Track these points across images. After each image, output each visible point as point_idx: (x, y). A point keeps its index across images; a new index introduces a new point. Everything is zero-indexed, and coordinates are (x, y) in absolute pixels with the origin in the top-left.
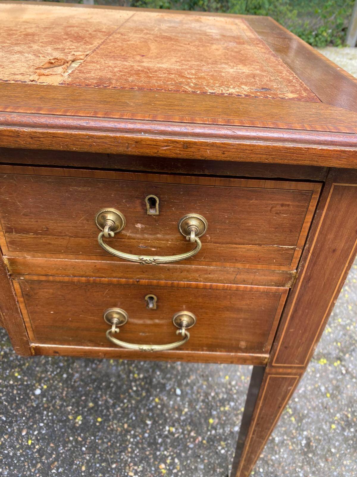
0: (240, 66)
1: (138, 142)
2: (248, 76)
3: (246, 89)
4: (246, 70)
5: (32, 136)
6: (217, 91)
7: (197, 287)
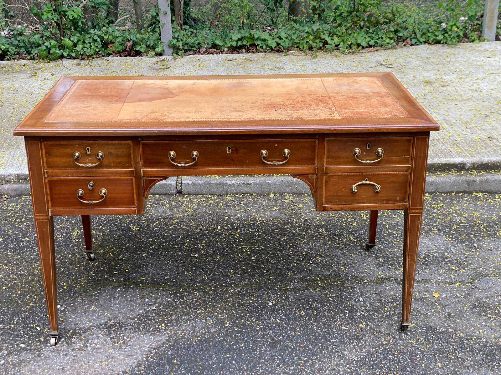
0: (385, 108)
1: (368, 129)
2: (389, 112)
3: (390, 116)
4: (388, 109)
5: (345, 130)
6: (382, 117)
7: (381, 174)
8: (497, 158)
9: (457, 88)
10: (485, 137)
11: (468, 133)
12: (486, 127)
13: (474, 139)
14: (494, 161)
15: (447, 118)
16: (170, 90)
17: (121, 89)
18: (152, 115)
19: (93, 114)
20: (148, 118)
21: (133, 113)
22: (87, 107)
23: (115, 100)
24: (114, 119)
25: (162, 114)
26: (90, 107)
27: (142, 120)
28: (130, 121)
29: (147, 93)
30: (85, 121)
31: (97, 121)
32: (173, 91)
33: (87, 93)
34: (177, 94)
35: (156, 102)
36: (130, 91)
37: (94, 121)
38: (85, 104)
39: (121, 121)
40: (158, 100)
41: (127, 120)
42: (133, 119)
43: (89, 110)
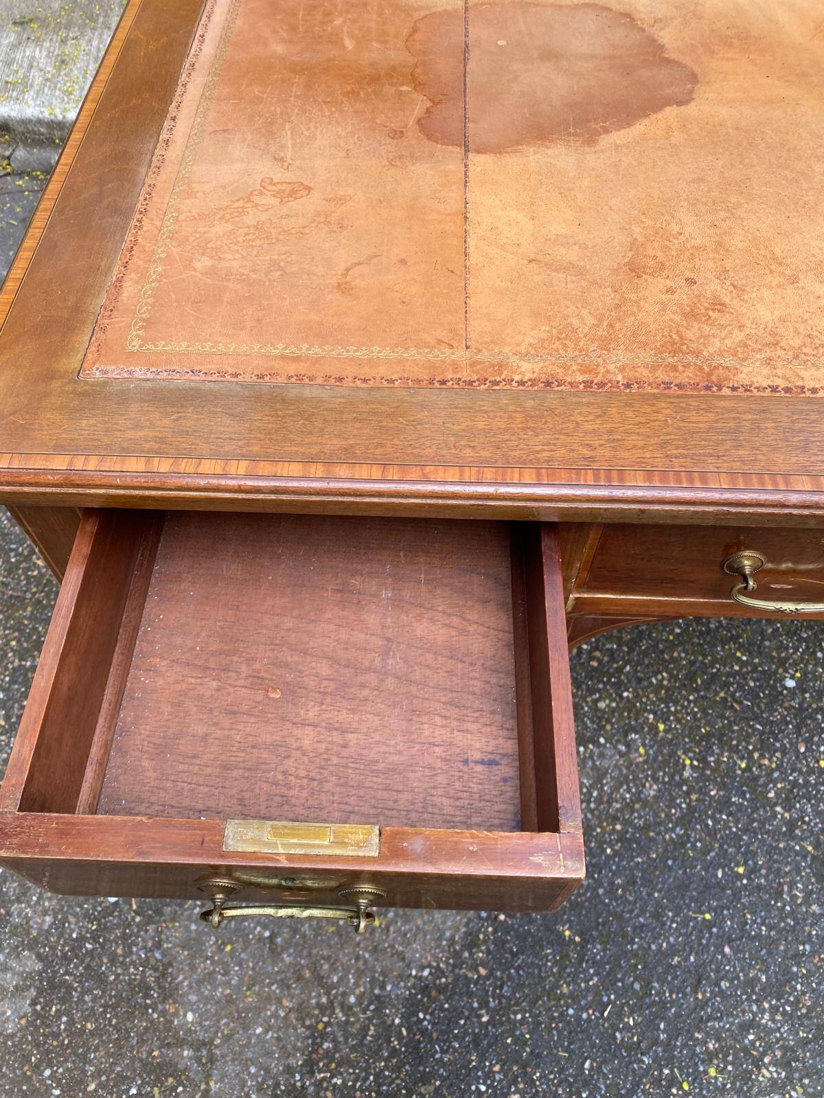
16: (643, 30)
17: (422, 14)
18: (645, 298)
19: (334, 282)
20: (634, 334)
21: (534, 265)
22: (293, 194)
23: (419, 121)
24: (451, 346)
25: (695, 287)
26: (309, 189)
27: (611, 367)
28: (548, 384)
29: (550, 55)
30: (301, 368)
31: (366, 371)
32: (661, 34)
33: (280, 49)
34: (687, 60)
35: (617, 146)
36: (466, 36)
37: (350, 371)
38: (282, 160)
39: (497, 383)
40: (620, 127)
41: (528, 369)
42: (557, 350)
43: (307, 231)
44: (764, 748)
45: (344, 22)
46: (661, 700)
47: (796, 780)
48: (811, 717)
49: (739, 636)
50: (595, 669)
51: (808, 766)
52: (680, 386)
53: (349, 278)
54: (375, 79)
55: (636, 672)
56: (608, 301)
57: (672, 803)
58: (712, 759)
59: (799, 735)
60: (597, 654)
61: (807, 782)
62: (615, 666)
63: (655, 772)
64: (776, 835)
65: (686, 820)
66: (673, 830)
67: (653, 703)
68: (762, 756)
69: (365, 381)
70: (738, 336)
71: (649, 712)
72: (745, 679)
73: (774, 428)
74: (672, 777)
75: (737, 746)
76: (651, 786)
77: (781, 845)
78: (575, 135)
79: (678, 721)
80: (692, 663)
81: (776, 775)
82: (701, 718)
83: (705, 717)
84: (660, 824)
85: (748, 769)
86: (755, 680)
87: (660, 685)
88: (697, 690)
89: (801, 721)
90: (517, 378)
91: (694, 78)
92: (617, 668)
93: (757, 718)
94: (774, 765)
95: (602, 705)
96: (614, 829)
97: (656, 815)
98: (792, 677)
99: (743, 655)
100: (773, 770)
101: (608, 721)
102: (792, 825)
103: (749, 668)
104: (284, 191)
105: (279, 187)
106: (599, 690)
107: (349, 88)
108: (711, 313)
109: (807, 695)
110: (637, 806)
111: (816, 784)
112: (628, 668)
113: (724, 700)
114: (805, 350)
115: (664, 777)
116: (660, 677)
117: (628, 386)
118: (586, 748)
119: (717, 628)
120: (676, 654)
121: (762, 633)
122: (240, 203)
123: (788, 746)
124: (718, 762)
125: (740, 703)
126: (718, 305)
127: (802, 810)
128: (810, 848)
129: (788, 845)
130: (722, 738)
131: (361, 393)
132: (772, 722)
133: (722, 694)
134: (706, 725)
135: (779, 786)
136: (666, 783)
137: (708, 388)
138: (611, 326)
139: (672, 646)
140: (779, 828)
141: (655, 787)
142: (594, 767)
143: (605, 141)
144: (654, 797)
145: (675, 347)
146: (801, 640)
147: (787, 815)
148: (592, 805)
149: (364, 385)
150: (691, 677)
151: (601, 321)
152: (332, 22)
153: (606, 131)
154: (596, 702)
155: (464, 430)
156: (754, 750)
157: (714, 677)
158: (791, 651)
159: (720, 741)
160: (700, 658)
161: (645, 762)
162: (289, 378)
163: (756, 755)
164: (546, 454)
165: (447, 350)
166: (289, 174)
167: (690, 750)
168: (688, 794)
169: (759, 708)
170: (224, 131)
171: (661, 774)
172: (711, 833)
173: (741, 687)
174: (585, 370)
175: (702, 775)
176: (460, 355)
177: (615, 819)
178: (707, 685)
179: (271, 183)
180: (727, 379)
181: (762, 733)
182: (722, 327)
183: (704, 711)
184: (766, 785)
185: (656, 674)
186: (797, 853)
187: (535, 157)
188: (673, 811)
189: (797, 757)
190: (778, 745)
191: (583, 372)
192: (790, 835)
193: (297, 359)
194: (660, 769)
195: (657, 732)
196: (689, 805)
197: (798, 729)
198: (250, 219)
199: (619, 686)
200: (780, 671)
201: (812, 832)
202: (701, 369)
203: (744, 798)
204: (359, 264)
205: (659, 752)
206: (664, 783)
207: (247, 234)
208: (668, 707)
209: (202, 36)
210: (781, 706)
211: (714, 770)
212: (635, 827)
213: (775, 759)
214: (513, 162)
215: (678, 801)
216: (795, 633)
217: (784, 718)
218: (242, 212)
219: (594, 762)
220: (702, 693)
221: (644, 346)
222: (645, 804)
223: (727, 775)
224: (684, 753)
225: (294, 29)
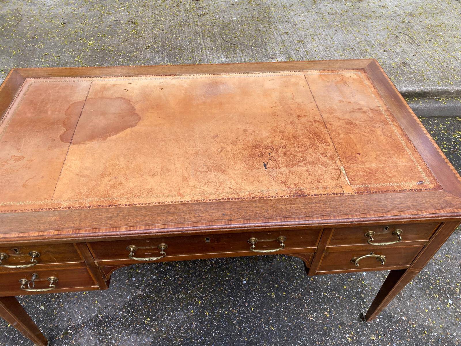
0: (401, 157)
2: (409, 169)
4: (405, 162)
8: (413, 88)
9: (369, 3)
10: (399, 62)
11: (386, 58)
12: (398, 50)
13: (391, 64)
14: (411, 91)
15: (368, 39)
16: (132, 105)
17: (73, 102)
18: (103, 183)
19: (22, 184)
20: (96, 193)
21: (77, 176)
22: (19, 160)
23: (61, 136)
24: (48, 199)
25: (116, 179)
26: (24, 158)
27: (87, 202)
28: (69, 208)
29: (104, 113)
30: (6, 209)
31: (23, 208)
32: (136, 106)
33: (29, 115)
34: (140, 114)
35: (111, 140)
36: (83, 109)
37: (19, 208)
38: (19, 149)
39: (56, 209)
40: (114, 134)
41: (66, 204)
42: (75, 199)
43: (19, 170)
44: (234, 306)
45: (50, 106)
46: (201, 293)
47: (244, 316)
48: (250, 293)
49: (229, 267)
50: (179, 284)
51: (248, 311)
52: (102, 206)
53: (26, 183)
54: (53, 123)
55: (193, 283)
56: (93, 185)
57: (201, 329)
58: (216, 312)
59: (246, 300)
60: (181, 279)
61: (247, 316)
62: (186, 282)
63: (196, 318)
64: (236, 336)
65: (205, 334)
66: (201, 338)
67: (198, 294)
68: (233, 309)
69: (22, 211)
70: (122, 191)
71: (196, 297)
72: (230, 282)
73: (122, 215)
74: (202, 320)
75: (225, 306)
76: (195, 323)
77: (237, 339)
78: (102, 137)
79: (206, 299)
80: (212, 278)
81: (237, 315)
82: (214, 297)
83: (215, 297)
84: (196, 337)
85: (228, 314)
86: (233, 282)
87: (201, 287)
88: (213, 288)
89: (247, 295)
90: (62, 207)
91: (140, 119)
92: (187, 283)
93: (233, 296)
94: (237, 312)
95: (180, 297)
96: (180, 340)
97: (195, 333)
98: (245, 280)
99: (229, 274)
100: (236, 313)
101: (182, 302)
102: (241, 332)
103: (231, 278)
104: (17, 159)
105: (16, 157)
106: (180, 292)
107: (45, 126)
108: (118, 186)
109: (250, 286)
110: (189, 331)
111: (250, 317)
112: (191, 283)
113: (222, 290)
114: (138, 194)
115: (199, 320)
116: (201, 284)
117: (89, 207)
118: (173, 312)
119: (222, 265)
120: (207, 276)
121: (237, 266)
122: (3, 163)
123: (242, 304)
124: (218, 313)
125: (227, 291)
126: (121, 184)
127: (245, 326)
128: (246, 339)
129: (239, 339)
130: (220, 304)
131: (19, 214)
132: (238, 296)
133: (222, 288)
134: (215, 300)
135: (238, 319)
136: (200, 322)
137: (109, 206)
138: (91, 191)
139: (206, 273)
140: (236, 333)
141: (196, 324)
142: (176, 319)
143: (109, 139)
144: (195, 327)
145: (105, 196)
146: (249, 267)
147: (239, 329)
148: (174, 333)
149: (21, 212)
150: (211, 283)
151: (89, 190)
152: (47, 106)
153: (110, 136)
154: (178, 296)
155: (43, 222)
156: (230, 307)
157: (219, 282)
158: (246, 271)
159: (219, 305)
160: (215, 276)
161: (193, 315)
162: (2, 211)
163: (231, 309)
164: (62, 227)
165: (46, 201)
166: (19, 153)
167: (209, 309)
168: (207, 325)
169: (234, 292)
170: (6, 142)
171: (198, 319)
172: (214, 338)
173: (228, 285)
174: (80, 203)
175: (212, 317)
176: (49, 202)
177: (181, 336)
178: (216, 286)
179: (14, 157)
180: (115, 203)
181: (234, 301)
182: (119, 189)
183: (215, 295)
184: (233, 318)
185: (200, 283)
186: (242, 341)
187: (89, 145)
188: (201, 332)
189: (245, 308)
190: (238, 304)
191: (79, 204)
192: (240, 336)
193: (5, 206)
194: (198, 317)
195: (198, 304)
196: (207, 329)
197: (246, 298)
198: (5, 168)
199: (187, 289)
200: (242, 278)
201: (247, 333)
202: (110, 201)
203: (226, 324)
204: (31, 179)
205: (198, 311)
206: (199, 322)
207: (3, 172)
208: (203, 295)
209: (8, 112)
210: (241, 290)
211: (216, 316)
212: (187, 339)
213: (237, 309)
214: (82, 147)
215: (203, 328)
216: (248, 265)
217: (241, 294)
218: (4, 165)
219: (175, 318)
220: (215, 289)
221: (97, 196)
222: (192, 330)
223: (221, 317)
224: (207, 311)
225: (35, 109)
